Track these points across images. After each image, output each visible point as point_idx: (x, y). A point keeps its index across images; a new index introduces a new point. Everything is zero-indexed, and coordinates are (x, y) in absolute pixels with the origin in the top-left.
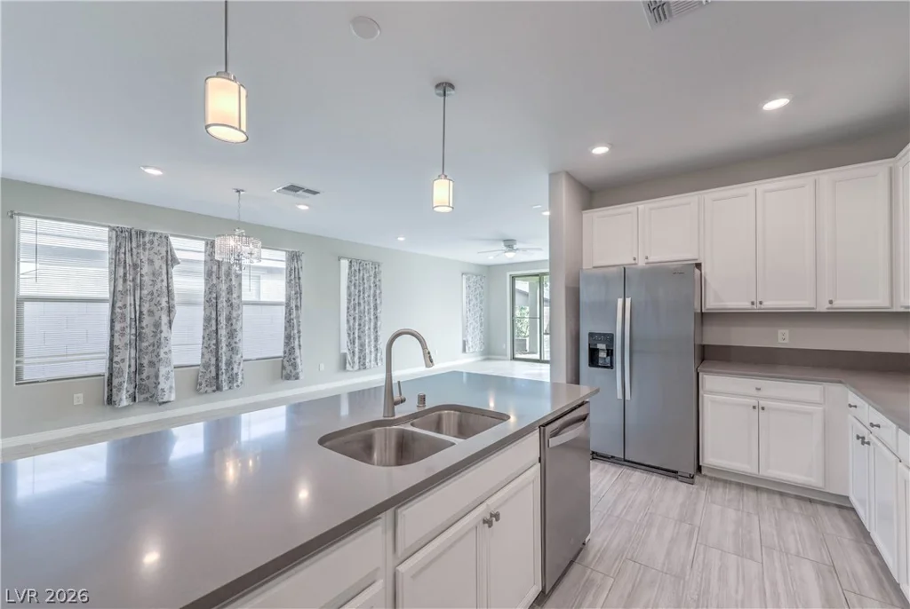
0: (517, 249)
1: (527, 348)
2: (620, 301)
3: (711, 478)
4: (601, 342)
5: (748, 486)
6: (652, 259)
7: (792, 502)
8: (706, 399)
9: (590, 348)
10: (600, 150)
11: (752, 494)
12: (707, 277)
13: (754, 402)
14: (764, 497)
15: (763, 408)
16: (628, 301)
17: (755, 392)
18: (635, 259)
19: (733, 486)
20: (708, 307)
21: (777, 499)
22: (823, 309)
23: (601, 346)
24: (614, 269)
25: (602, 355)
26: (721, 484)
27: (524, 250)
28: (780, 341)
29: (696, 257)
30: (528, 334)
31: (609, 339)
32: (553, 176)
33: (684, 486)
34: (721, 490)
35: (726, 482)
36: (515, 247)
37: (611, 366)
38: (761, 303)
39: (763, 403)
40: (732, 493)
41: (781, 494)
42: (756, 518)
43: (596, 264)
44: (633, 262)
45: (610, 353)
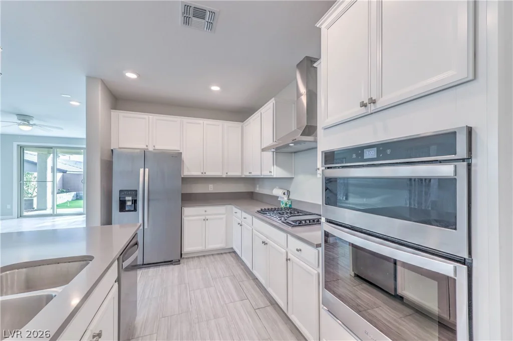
0: (34, 125)
1: (35, 206)
2: (142, 170)
3: (186, 258)
4: (129, 195)
5: (201, 256)
6: (157, 147)
7: (217, 256)
8: (186, 219)
9: (120, 200)
10: (131, 75)
11: (203, 259)
12: (184, 160)
13: (204, 217)
14: (207, 259)
15: (207, 220)
16: (147, 170)
17: (204, 213)
18: (147, 146)
19: (196, 259)
20: (184, 174)
21: (212, 257)
22: (224, 176)
23: (129, 198)
24: (138, 151)
25: (129, 203)
26: (191, 259)
27: (40, 126)
28: (210, 190)
29: (179, 149)
30: (35, 194)
31: (135, 193)
32: (90, 79)
33: (176, 267)
34: (192, 262)
35: (192, 257)
36: (31, 122)
37: (135, 210)
38: (205, 173)
39: (207, 217)
40: (196, 261)
41: (213, 255)
42: (207, 268)
43: (120, 146)
44: (146, 148)
45: (135, 202)
